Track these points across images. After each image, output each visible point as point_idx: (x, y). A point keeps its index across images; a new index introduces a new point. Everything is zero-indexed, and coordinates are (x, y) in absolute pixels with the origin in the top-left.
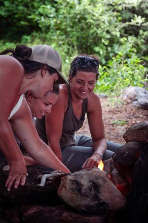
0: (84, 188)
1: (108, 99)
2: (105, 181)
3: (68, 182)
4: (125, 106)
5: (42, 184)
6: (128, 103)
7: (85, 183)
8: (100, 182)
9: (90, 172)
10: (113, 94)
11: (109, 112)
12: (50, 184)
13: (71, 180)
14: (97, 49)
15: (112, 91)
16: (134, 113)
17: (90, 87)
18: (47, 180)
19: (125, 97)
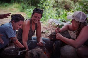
0: (35, 55)
1: (43, 23)
2: (42, 53)
3: (29, 53)
4: (49, 26)
5: (19, 54)
6: (50, 25)
7: (35, 53)
8: (40, 53)
9: (36, 50)
10: (45, 21)
11: (43, 28)
12: (22, 54)
13: (30, 53)
14: (39, 5)
15: (44, 20)
16: (52, 28)
17: (39, 19)
18: (21, 53)
19: (49, 22)
